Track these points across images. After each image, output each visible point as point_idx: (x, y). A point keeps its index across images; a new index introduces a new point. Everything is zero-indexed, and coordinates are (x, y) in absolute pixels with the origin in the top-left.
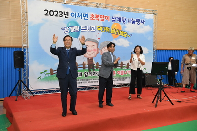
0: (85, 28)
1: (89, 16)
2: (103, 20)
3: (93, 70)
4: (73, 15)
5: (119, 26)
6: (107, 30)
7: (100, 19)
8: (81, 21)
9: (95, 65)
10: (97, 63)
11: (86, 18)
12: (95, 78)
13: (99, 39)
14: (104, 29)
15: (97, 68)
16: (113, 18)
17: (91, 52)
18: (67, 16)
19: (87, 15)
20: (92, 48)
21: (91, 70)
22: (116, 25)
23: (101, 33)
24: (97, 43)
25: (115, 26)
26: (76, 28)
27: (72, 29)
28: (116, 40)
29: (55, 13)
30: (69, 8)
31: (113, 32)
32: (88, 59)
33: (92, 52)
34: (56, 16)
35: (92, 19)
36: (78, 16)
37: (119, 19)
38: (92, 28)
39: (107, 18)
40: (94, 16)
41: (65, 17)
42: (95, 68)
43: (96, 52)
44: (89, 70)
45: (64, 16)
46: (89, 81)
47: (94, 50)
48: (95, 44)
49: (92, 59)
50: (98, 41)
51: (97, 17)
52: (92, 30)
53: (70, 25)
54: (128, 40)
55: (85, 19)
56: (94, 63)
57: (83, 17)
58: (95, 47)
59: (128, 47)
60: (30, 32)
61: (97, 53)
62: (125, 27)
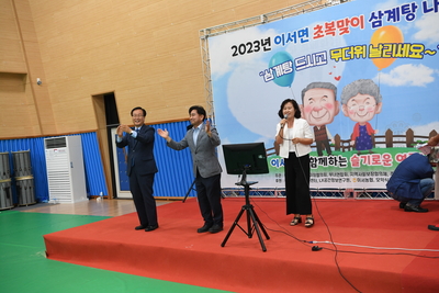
0: (304, 62)
1: (312, 32)
2: (346, 31)
3: (329, 152)
4: (278, 40)
5: (396, 31)
6: (358, 52)
7: (338, 31)
8: (295, 50)
9: (333, 142)
10: (337, 137)
11: (305, 38)
12: (334, 172)
13: (338, 79)
14: (349, 54)
15: (337, 148)
16: (373, 16)
17: (322, 113)
18: (267, 47)
19: (305, 32)
20: (323, 103)
21: (325, 152)
22: (383, 33)
23: (342, 64)
24: (333, 89)
25: (381, 35)
26: (286, 67)
27: (279, 71)
28: (387, 72)
29: (248, 47)
30: (271, 30)
31: (375, 53)
32: (315, 128)
33: (324, 111)
34: (249, 52)
35: (319, 36)
36: (289, 38)
37: (393, 14)
38: (320, 58)
39: (355, 22)
40: (324, 29)
41: (265, 50)
42: (333, 149)
43: (332, 112)
44: (320, 154)
45: (262, 48)
46: (321, 178)
47: (329, 106)
48: (329, 93)
49: (323, 127)
50: (336, 83)
51: (330, 29)
52: (321, 63)
53: (274, 63)
54: (426, 65)
55: (302, 41)
56: (331, 136)
57: (298, 39)
58: (330, 100)
59: (429, 85)
60: (214, 91)
61: (336, 113)
62: (415, 30)
